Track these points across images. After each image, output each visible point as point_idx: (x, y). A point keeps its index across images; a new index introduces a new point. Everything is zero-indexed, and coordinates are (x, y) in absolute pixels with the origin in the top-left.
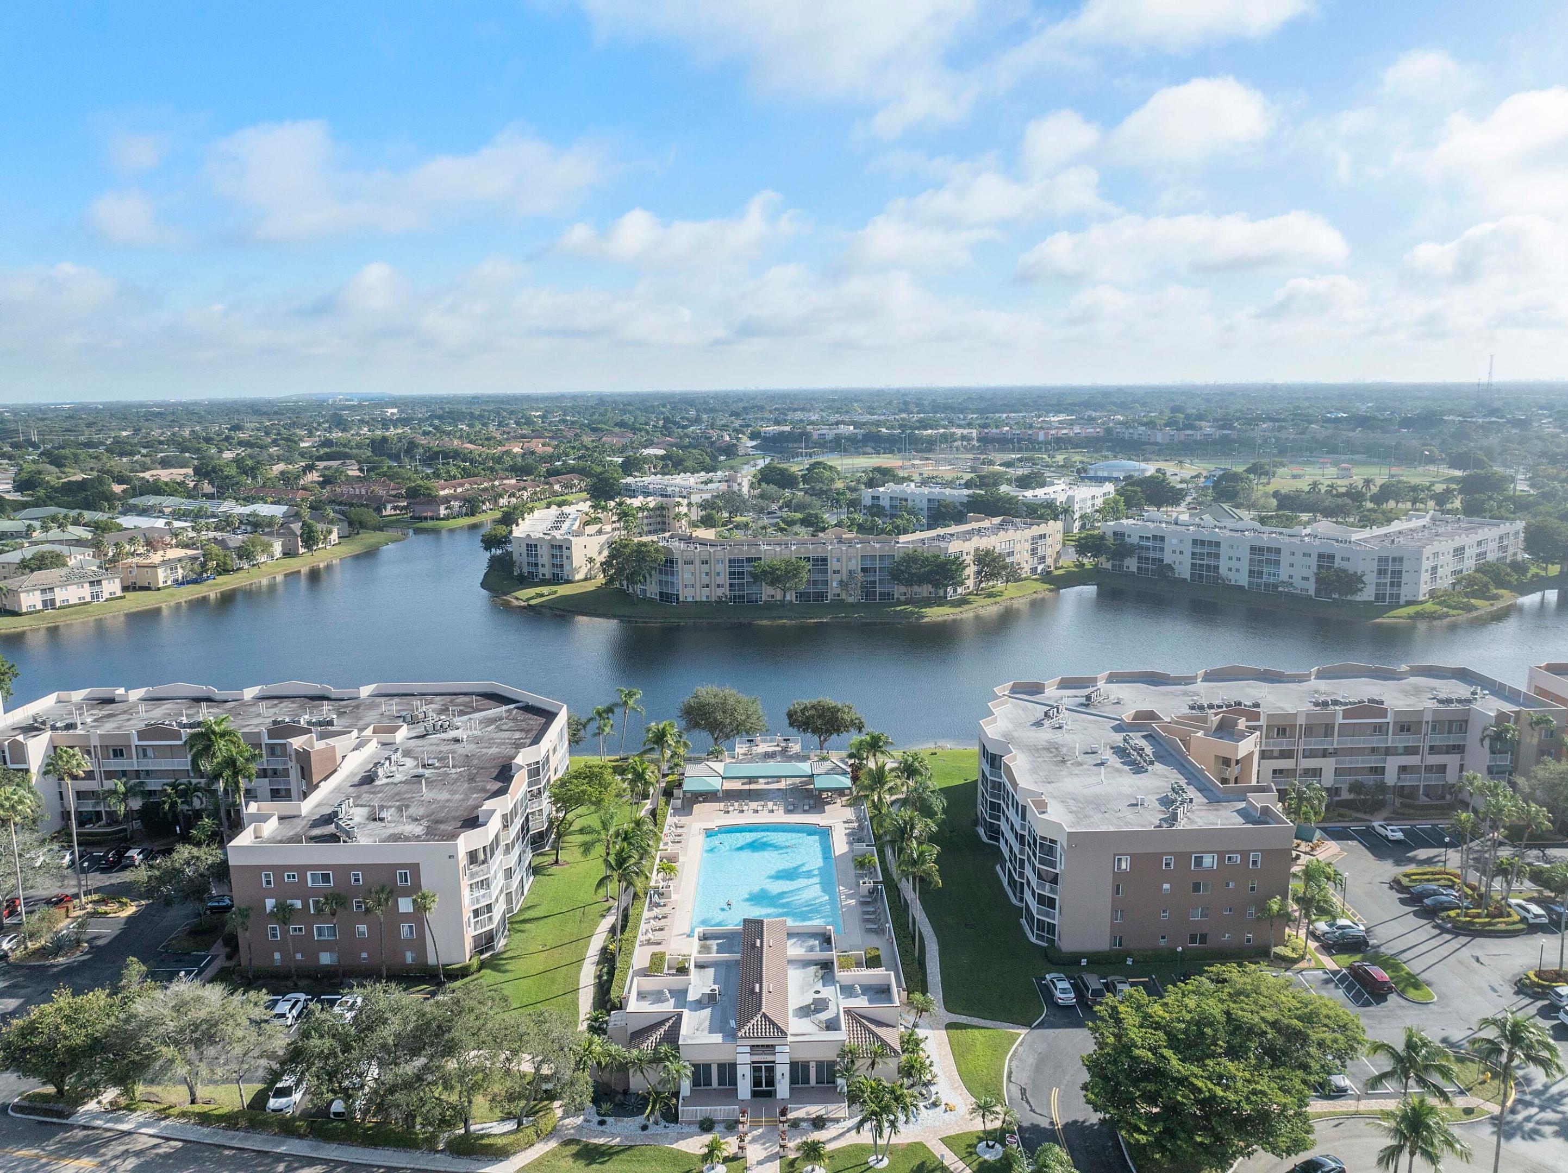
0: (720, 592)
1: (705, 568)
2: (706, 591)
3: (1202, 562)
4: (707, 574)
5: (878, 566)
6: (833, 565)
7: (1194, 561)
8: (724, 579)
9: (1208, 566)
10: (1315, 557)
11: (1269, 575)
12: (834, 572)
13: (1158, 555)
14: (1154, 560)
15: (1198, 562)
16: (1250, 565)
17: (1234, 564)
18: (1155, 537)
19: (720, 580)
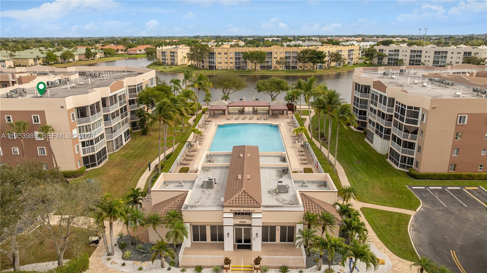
0: (231, 65)
1: (226, 56)
2: (226, 65)
3: (414, 59)
4: (226, 58)
5: (291, 56)
6: (274, 55)
7: (411, 59)
8: (233, 60)
9: (416, 60)
10: (462, 54)
11: (442, 62)
12: (275, 58)
13: (396, 57)
14: (394, 59)
15: (412, 59)
16: (434, 59)
17: (427, 59)
18: (395, 50)
19: (231, 60)
